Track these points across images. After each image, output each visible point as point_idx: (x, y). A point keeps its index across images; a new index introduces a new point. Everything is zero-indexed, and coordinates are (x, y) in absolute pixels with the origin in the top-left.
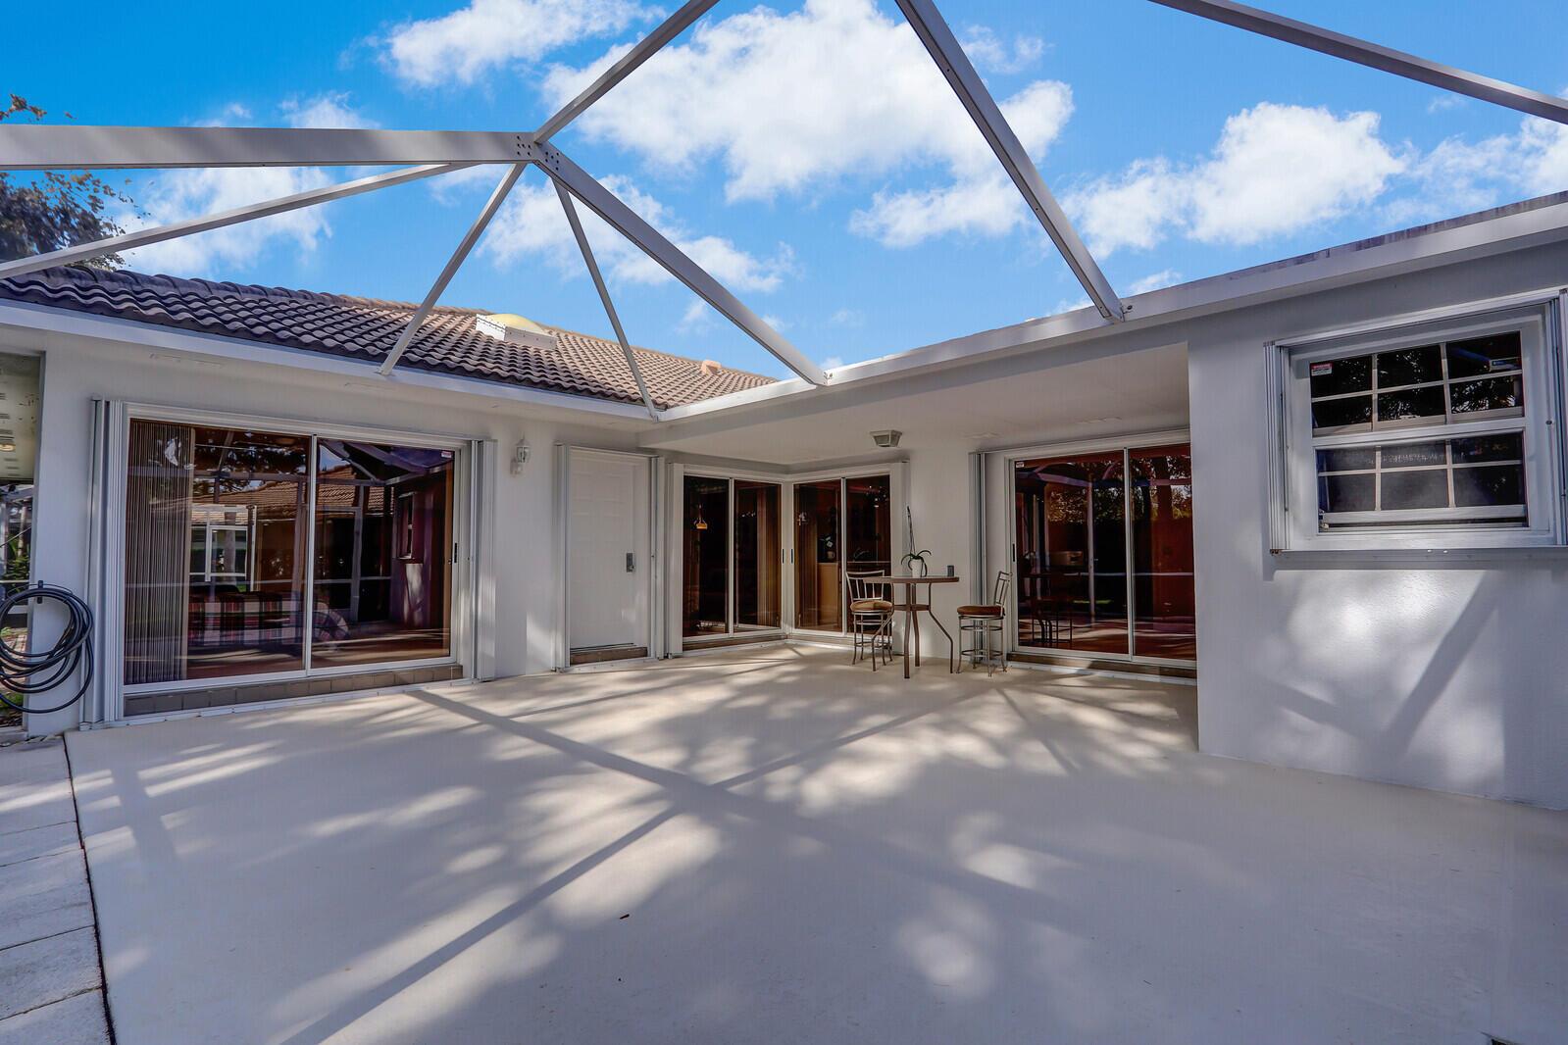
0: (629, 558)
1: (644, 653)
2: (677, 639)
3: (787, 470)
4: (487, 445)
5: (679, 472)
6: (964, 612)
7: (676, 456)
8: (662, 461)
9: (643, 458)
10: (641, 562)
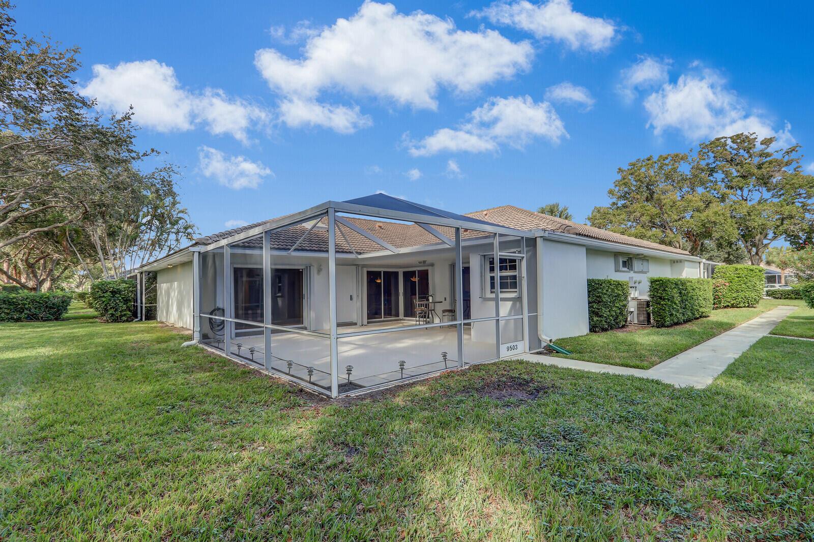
0: (351, 296)
1: (356, 324)
2: (365, 321)
3: (400, 267)
4: (311, 267)
5: (365, 270)
6: (444, 311)
7: (364, 266)
8: (360, 268)
9: (355, 267)
10: (355, 297)
